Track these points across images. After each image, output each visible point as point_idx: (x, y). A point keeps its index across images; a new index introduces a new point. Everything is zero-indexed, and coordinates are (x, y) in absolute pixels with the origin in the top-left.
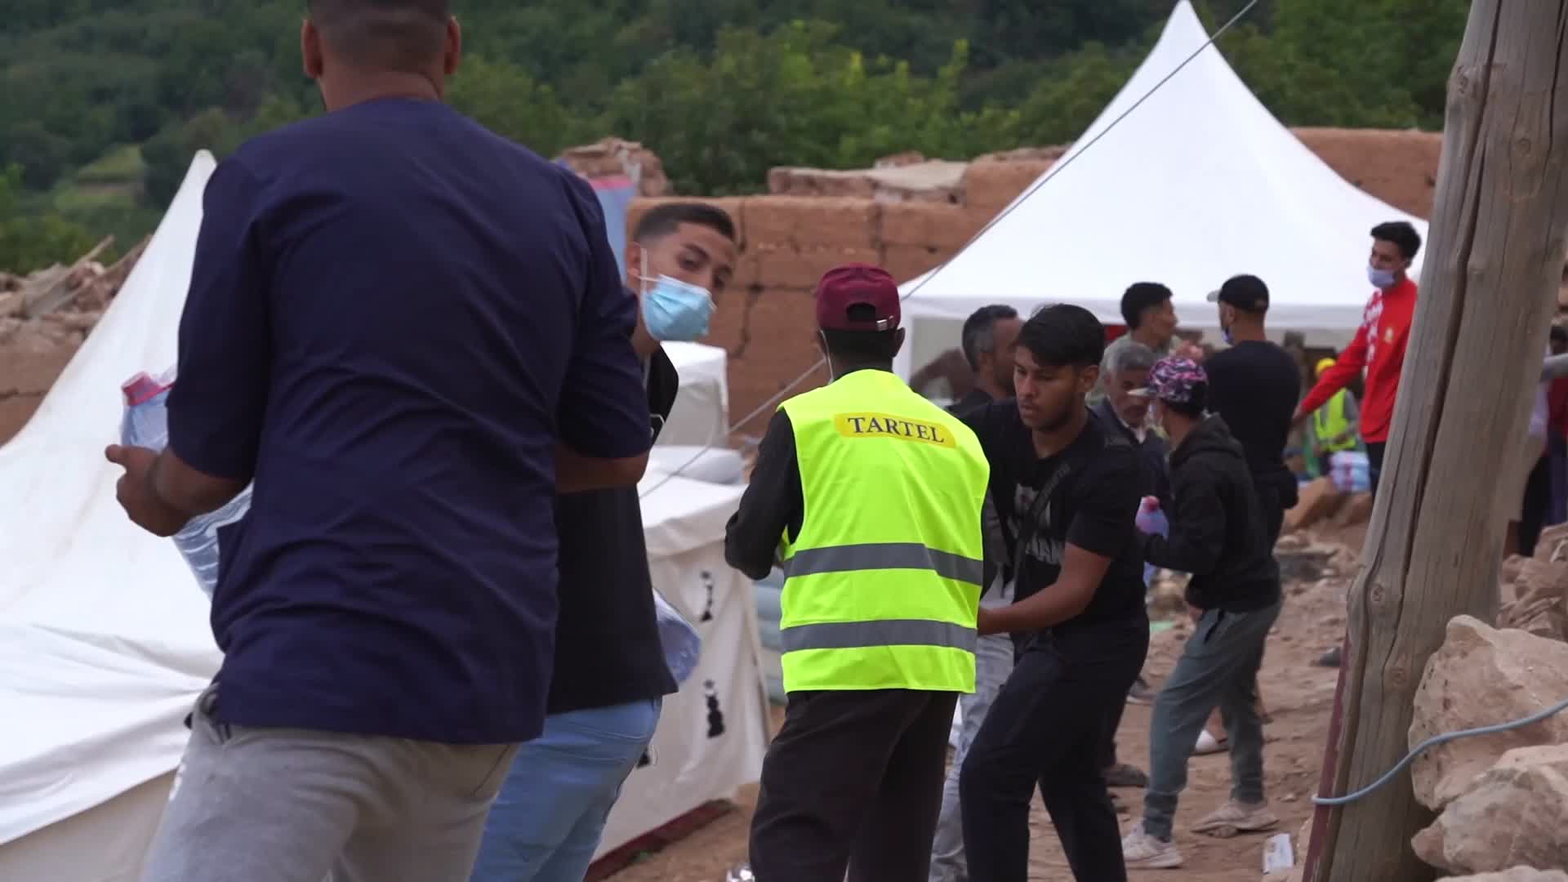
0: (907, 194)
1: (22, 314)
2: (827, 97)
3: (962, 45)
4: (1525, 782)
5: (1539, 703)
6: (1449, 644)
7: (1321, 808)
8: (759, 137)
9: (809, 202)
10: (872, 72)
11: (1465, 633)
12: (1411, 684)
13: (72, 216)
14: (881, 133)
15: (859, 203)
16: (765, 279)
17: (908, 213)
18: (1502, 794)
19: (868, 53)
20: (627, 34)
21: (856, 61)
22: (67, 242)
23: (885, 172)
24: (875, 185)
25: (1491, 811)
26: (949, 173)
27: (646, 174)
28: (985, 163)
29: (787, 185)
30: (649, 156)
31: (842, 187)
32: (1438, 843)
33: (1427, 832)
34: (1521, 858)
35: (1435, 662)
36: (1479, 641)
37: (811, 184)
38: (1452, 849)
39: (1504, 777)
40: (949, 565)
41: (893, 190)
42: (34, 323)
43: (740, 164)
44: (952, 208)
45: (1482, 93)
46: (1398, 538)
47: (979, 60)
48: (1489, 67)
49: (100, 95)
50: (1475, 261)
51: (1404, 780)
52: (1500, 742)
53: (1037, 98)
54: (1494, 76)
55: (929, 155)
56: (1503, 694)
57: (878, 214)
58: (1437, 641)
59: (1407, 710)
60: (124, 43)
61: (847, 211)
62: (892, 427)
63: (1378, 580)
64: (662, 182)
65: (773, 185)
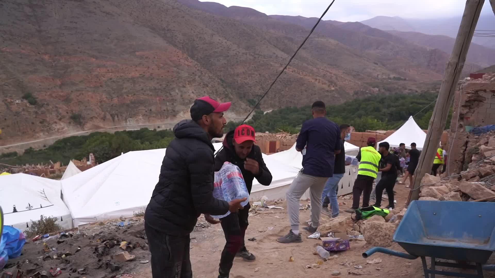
0: (380, 133)
1: (292, 138)
2: (372, 124)
3: (387, 119)
4: (431, 189)
5: (434, 182)
6: (425, 176)
7: (411, 191)
8: (365, 127)
9: (369, 133)
10: (377, 121)
11: (427, 175)
12: (421, 179)
13: (297, 130)
14: (377, 127)
15: (375, 134)
16: (364, 141)
17: (380, 135)
18: (429, 190)
19: (377, 120)
20: (353, 116)
21: (376, 120)
22: (297, 132)
23: (378, 131)
24: (377, 132)
25: (427, 192)
26: (384, 132)
27: (353, 130)
28: (388, 131)
29: (367, 132)
30: (353, 128)
31: (373, 132)
32: (421, 194)
33: (421, 193)
34: (430, 196)
35: (424, 177)
36: (429, 176)
37: (370, 132)
38: (423, 195)
39: (429, 189)
40: (375, 165)
41: (378, 133)
42: (293, 139)
43: (363, 129)
44: (385, 135)
45: (433, 123)
46: (421, 165)
47: (389, 121)
48: (434, 120)
49: (301, 119)
50: (431, 139)
51: (419, 189)
52: (429, 186)
53: (395, 125)
54: (434, 121)
55: (383, 130)
56: (430, 181)
57: (376, 135)
58: (424, 175)
59: (420, 182)
60: (303, 114)
61: (374, 135)
62: (371, 151)
63: (418, 169)
64: (355, 130)
65: (366, 131)
